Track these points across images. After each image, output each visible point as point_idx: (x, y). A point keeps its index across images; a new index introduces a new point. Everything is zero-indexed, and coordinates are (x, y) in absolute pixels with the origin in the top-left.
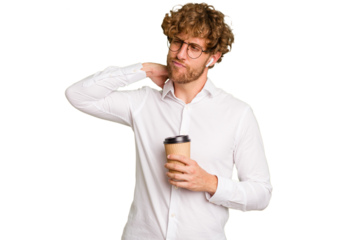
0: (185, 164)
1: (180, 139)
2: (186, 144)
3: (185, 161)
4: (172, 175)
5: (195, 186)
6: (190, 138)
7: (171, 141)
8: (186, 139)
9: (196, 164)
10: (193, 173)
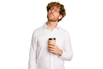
0: (54, 46)
1: (53, 39)
2: (55, 40)
3: (54, 45)
4: (50, 49)
6: (56, 39)
7: (50, 39)
8: (55, 39)
9: (57, 46)
10: (56, 49)
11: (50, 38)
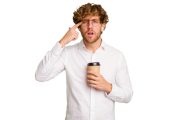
0: (96, 76)
1: (95, 64)
2: (98, 66)
4: (89, 81)
5: (100, 88)
6: (100, 63)
7: (91, 64)
8: (98, 64)
9: (102, 77)
10: (99, 81)
11: (90, 62)
